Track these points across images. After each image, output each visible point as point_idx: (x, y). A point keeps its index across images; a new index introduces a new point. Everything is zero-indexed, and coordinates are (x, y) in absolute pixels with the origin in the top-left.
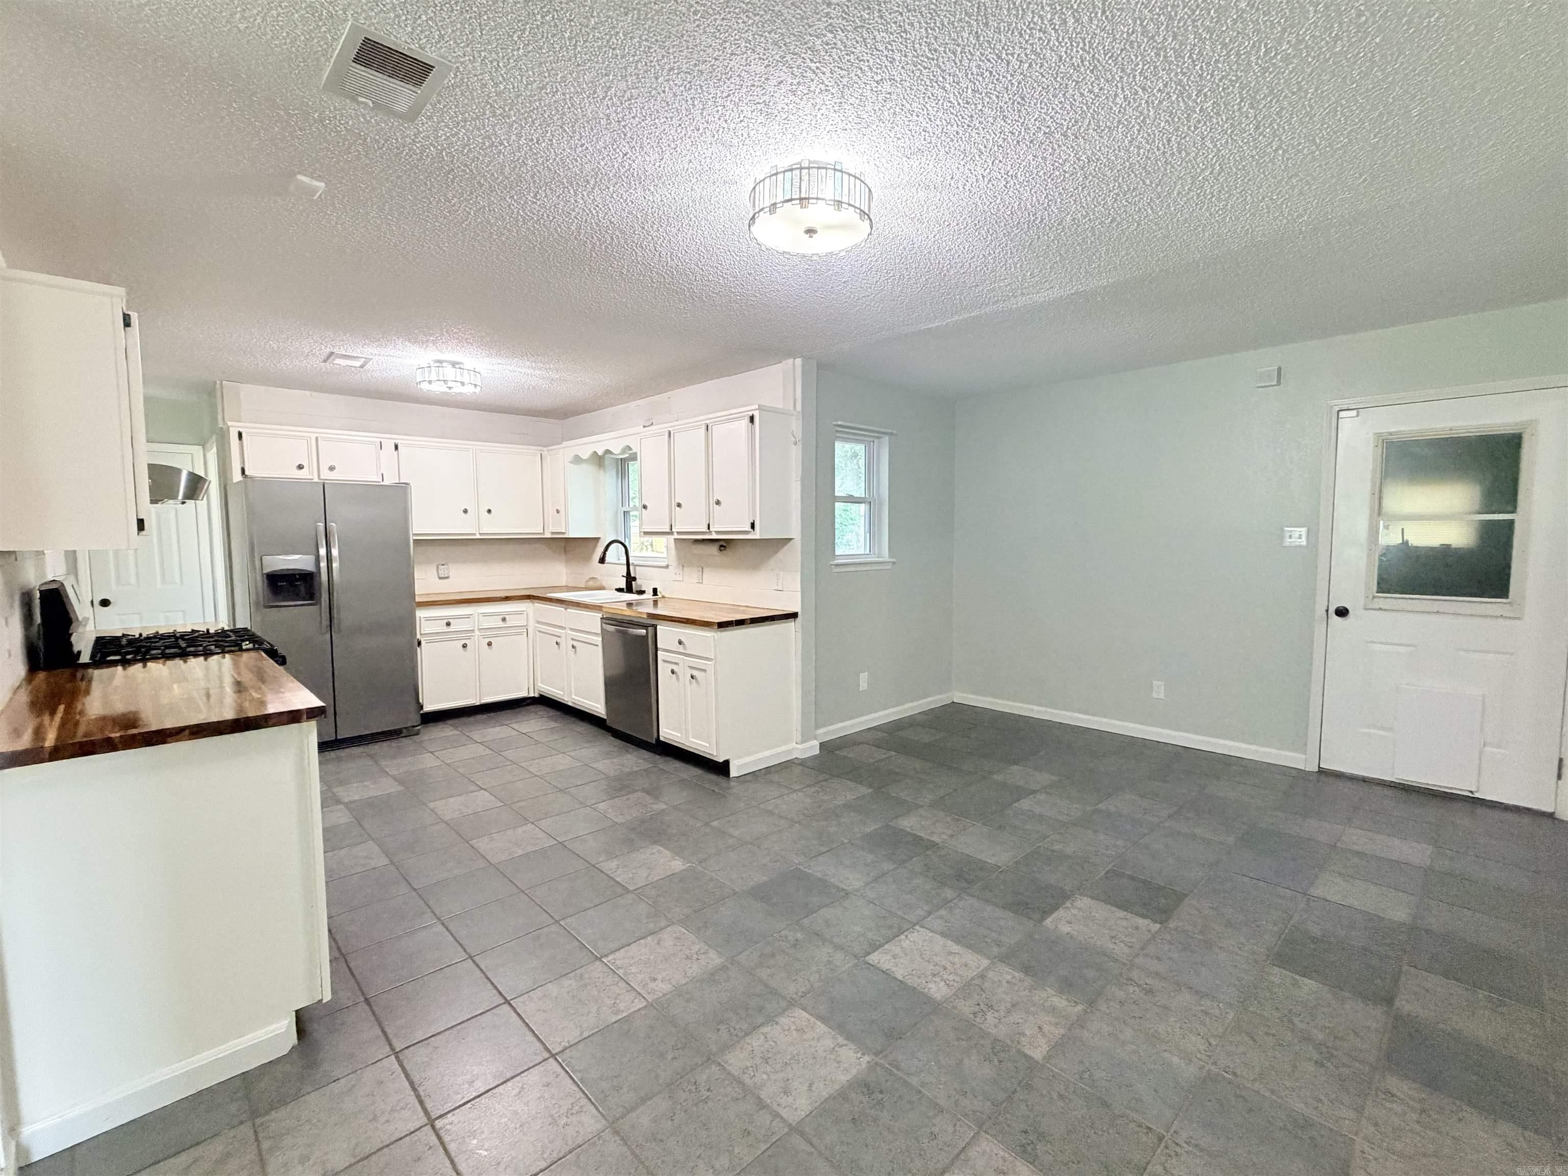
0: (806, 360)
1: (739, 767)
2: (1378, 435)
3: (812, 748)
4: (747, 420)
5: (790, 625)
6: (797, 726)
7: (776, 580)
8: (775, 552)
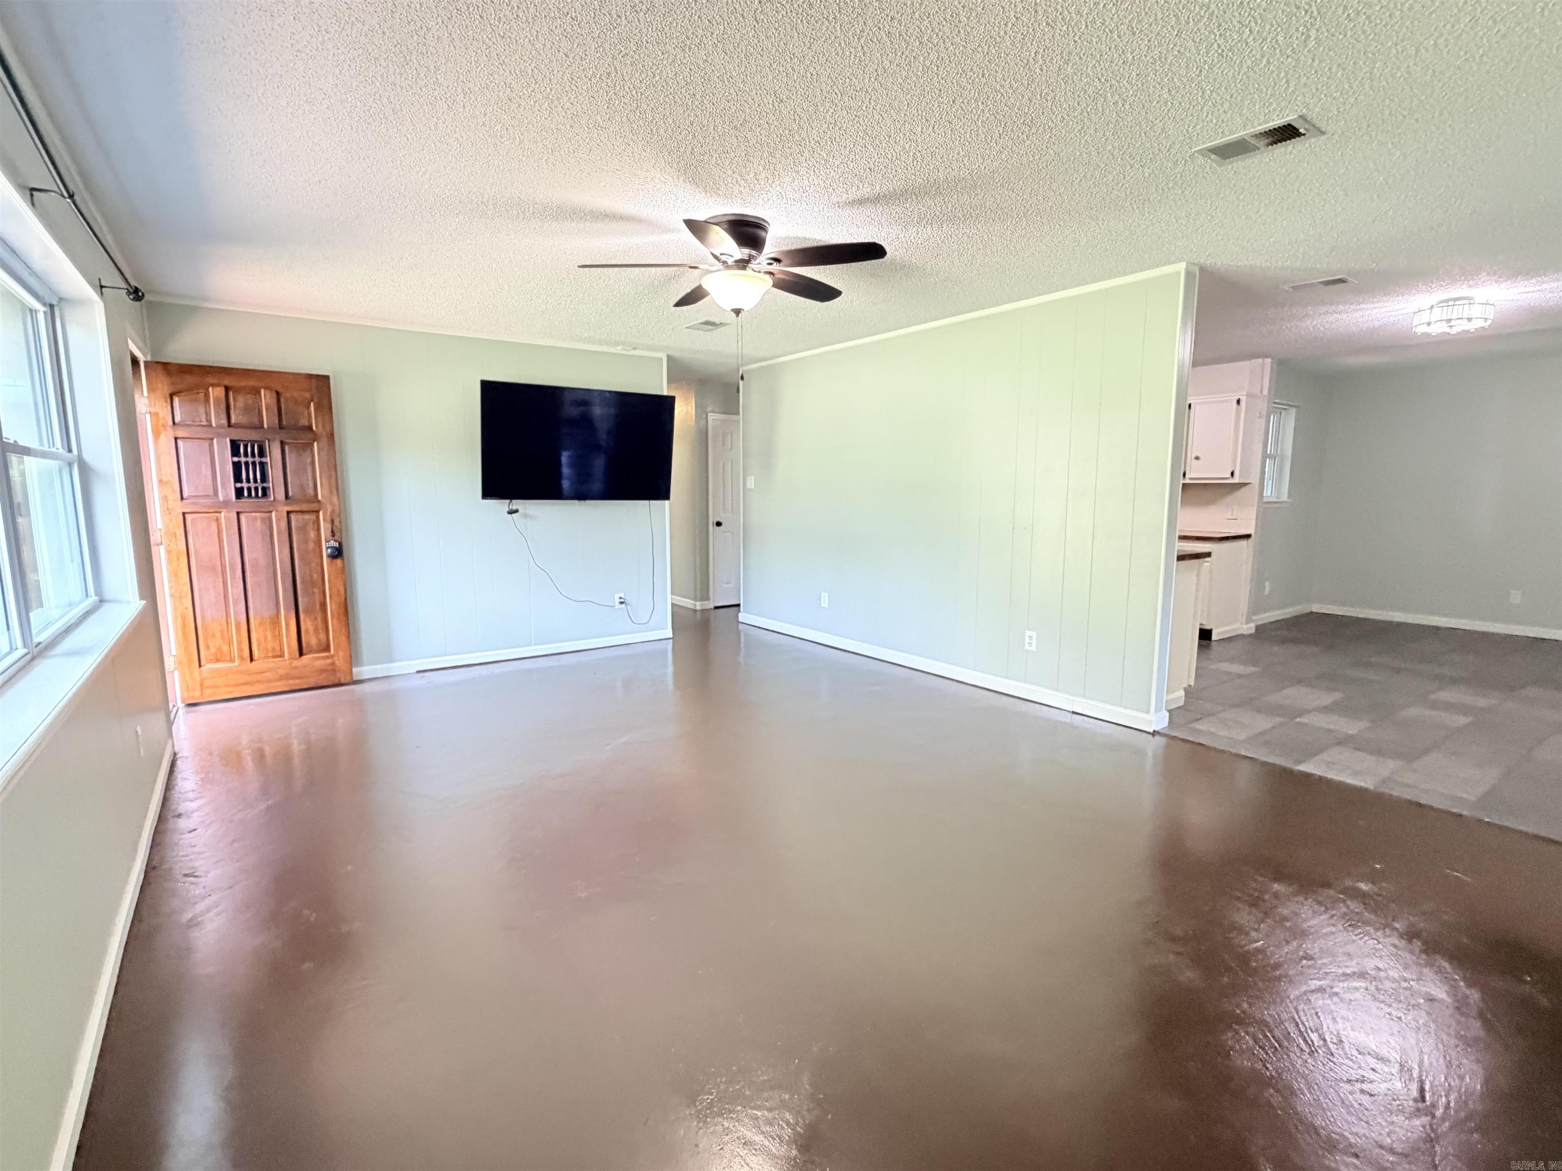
0: (1273, 359)
1: (1218, 634)
3: (1249, 628)
4: (1235, 402)
5: (1243, 543)
6: (1245, 612)
7: (1230, 513)
8: (1230, 493)
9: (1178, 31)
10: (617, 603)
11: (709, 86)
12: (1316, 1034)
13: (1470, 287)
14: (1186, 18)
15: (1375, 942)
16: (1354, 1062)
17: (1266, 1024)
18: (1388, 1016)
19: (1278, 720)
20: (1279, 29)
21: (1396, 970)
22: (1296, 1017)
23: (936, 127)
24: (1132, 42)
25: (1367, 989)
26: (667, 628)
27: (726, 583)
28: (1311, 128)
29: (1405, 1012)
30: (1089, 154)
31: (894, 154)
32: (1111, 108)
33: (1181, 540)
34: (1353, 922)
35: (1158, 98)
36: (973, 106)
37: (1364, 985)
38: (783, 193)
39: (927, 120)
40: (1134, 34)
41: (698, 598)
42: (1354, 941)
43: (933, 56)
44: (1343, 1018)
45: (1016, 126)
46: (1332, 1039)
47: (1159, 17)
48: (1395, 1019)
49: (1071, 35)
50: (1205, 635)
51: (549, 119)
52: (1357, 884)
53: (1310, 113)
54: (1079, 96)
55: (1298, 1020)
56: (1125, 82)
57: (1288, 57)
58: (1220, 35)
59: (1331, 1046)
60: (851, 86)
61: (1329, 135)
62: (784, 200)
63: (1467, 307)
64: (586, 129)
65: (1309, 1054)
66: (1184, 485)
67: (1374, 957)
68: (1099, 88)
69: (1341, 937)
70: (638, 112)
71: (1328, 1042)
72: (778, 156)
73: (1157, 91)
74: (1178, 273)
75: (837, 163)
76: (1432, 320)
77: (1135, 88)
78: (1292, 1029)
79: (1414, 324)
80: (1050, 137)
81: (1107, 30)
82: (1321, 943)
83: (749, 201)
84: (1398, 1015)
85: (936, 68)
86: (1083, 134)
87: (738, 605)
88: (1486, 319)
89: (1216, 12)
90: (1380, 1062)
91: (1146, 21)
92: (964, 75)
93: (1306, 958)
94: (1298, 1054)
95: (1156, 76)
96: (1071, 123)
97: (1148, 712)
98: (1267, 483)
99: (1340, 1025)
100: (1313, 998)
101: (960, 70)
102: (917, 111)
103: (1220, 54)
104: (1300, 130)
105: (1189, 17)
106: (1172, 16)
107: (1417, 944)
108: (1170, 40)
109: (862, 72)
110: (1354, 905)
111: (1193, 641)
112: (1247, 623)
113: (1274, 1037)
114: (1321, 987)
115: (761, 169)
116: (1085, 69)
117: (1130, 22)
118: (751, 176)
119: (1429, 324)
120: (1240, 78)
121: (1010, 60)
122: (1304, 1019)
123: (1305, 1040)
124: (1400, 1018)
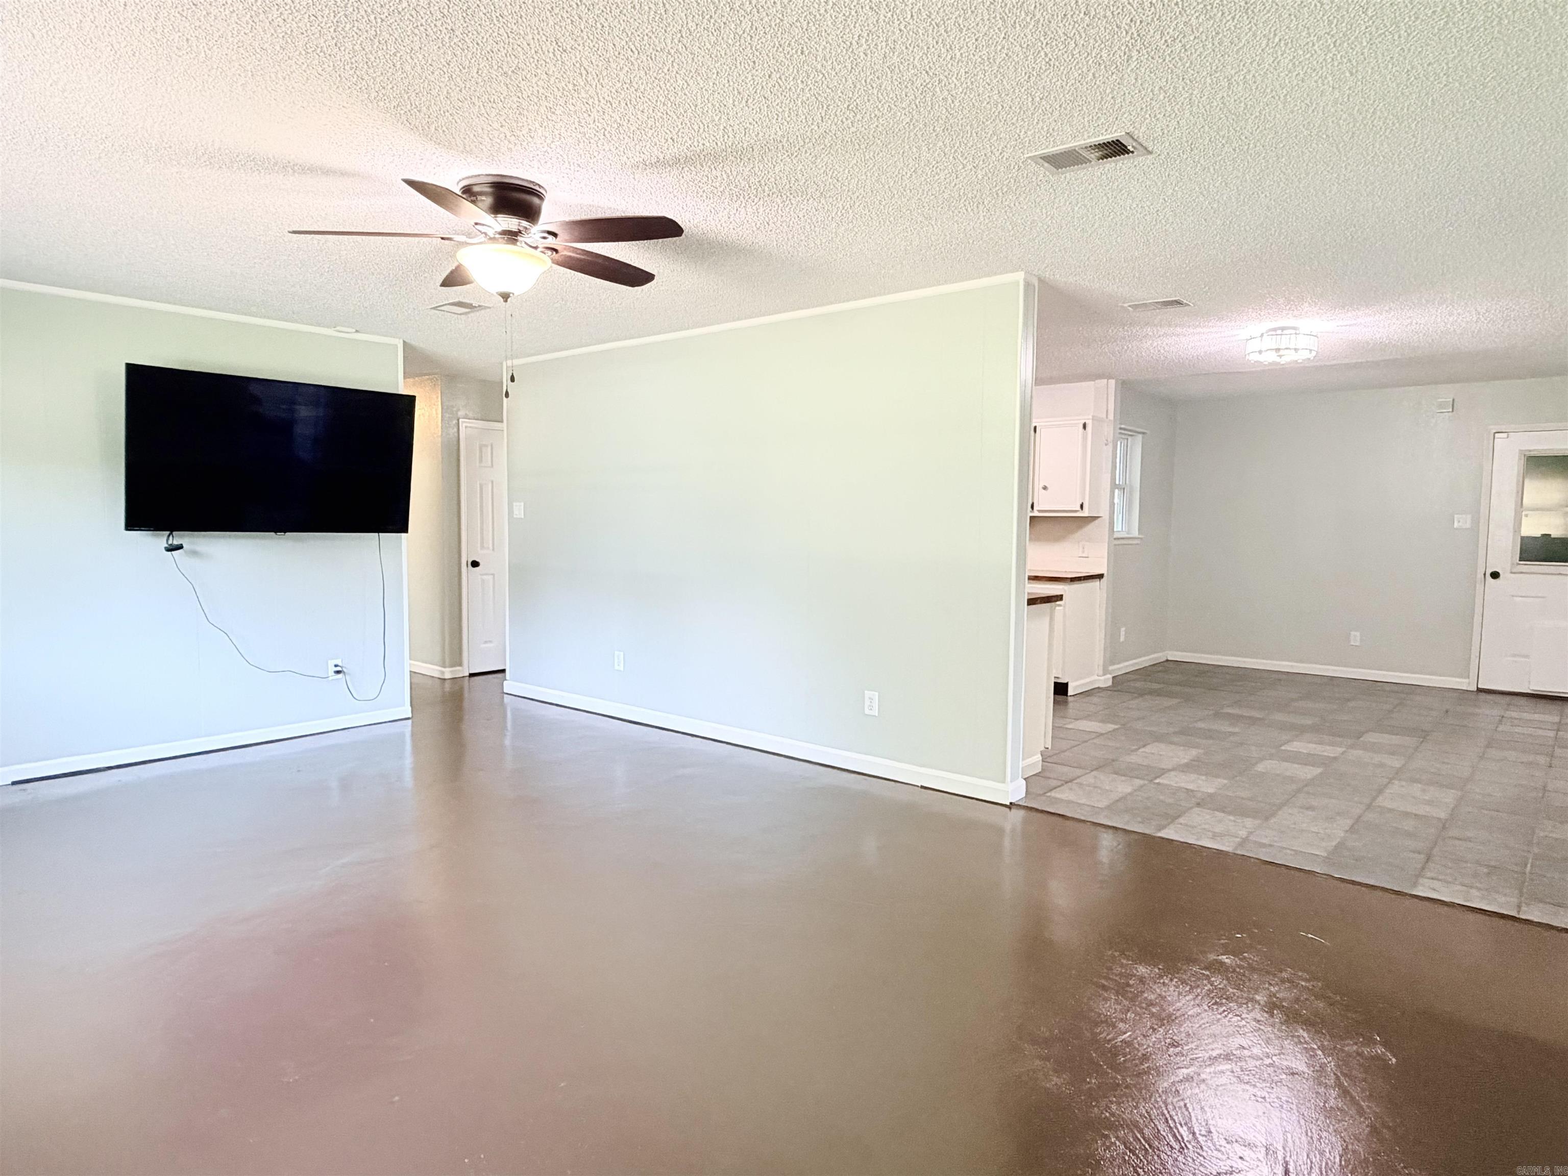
0: (1116, 381)
1: (1075, 688)
2: (1520, 450)
3: (1105, 681)
4: (1081, 426)
5: (1096, 583)
6: (1101, 663)
7: (1081, 549)
8: (1080, 527)
9: (1005, 34)
10: (331, 673)
11: (473, 23)
12: (1185, 1128)
13: (1295, 316)
14: (1012, 22)
15: (1239, 1018)
16: (1223, 1154)
17: (1136, 1125)
18: (1253, 1098)
19: (1138, 782)
20: (1103, 46)
21: (1259, 1046)
22: (1166, 1112)
23: (749, 102)
24: (960, 38)
25: (1233, 1072)
26: (404, 705)
27: (486, 642)
28: (1138, 146)
29: (1269, 1090)
30: (919, 148)
31: (702, 126)
32: (940, 103)
33: (1031, 581)
34: (1219, 999)
35: (987, 99)
36: (792, 83)
37: (1229, 1067)
38: (565, 156)
39: (739, 93)
40: (961, 31)
41: (447, 661)
42: (1218, 1020)
43: (746, 24)
44: (1211, 1107)
45: (839, 110)
46: (1200, 1131)
47: (986, 18)
48: (1260, 1100)
49: (897, 22)
50: (1061, 689)
51: (250, 35)
52: (1220, 957)
53: (1136, 132)
54: (906, 87)
55: (1168, 1116)
56: (953, 78)
57: (1113, 74)
58: (1047, 44)
59: (1201, 1139)
60: (650, 45)
61: (1154, 156)
62: (567, 164)
63: (1293, 337)
64: (304, 53)
65: (1179, 1151)
66: (1031, 517)
67: (1238, 1036)
68: (927, 81)
69: (1207, 1016)
70: (376, 41)
71: (1198, 1135)
72: (558, 112)
73: (986, 92)
74: (1018, 283)
75: (632, 129)
76: (1263, 350)
77: (964, 85)
78: (1162, 1127)
79: (1247, 353)
80: (877, 126)
81: (933, 23)
82: (1187, 1026)
83: (520, 161)
84: (1263, 1096)
85: (749, 38)
86: (912, 127)
87: (503, 671)
88: (1311, 350)
89: (1042, 21)
90: (1246, 1149)
91: (973, 20)
92: (781, 49)
93: (1173, 1046)
94: (1169, 1153)
95: (985, 76)
96: (899, 114)
97: (1004, 782)
98: (1117, 519)
99: (1209, 1114)
100: (1181, 1088)
101: (777, 43)
102: (729, 81)
103: (1047, 63)
104: (1129, 148)
105: (1015, 21)
106: (998, 18)
107: (1278, 1015)
108: (997, 42)
109: (663, 31)
110: (1217, 980)
111: (1048, 698)
112: (1104, 674)
113: (1144, 1138)
114: (1188, 1075)
115: (537, 125)
116: (912, 60)
117: (956, 18)
118: (524, 132)
119: (1260, 352)
120: (1068, 88)
121: (832, 39)
122: (1173, 1113)
123: (1174, 1136)
124: (1264, 1098)
